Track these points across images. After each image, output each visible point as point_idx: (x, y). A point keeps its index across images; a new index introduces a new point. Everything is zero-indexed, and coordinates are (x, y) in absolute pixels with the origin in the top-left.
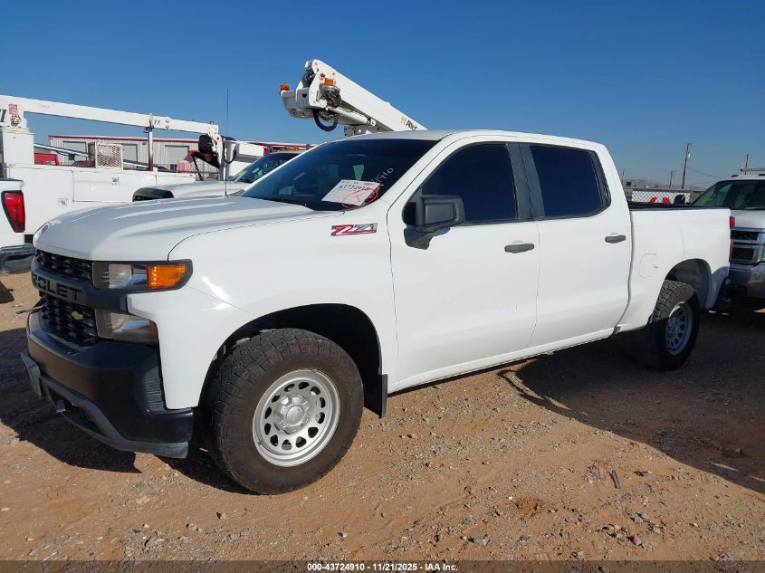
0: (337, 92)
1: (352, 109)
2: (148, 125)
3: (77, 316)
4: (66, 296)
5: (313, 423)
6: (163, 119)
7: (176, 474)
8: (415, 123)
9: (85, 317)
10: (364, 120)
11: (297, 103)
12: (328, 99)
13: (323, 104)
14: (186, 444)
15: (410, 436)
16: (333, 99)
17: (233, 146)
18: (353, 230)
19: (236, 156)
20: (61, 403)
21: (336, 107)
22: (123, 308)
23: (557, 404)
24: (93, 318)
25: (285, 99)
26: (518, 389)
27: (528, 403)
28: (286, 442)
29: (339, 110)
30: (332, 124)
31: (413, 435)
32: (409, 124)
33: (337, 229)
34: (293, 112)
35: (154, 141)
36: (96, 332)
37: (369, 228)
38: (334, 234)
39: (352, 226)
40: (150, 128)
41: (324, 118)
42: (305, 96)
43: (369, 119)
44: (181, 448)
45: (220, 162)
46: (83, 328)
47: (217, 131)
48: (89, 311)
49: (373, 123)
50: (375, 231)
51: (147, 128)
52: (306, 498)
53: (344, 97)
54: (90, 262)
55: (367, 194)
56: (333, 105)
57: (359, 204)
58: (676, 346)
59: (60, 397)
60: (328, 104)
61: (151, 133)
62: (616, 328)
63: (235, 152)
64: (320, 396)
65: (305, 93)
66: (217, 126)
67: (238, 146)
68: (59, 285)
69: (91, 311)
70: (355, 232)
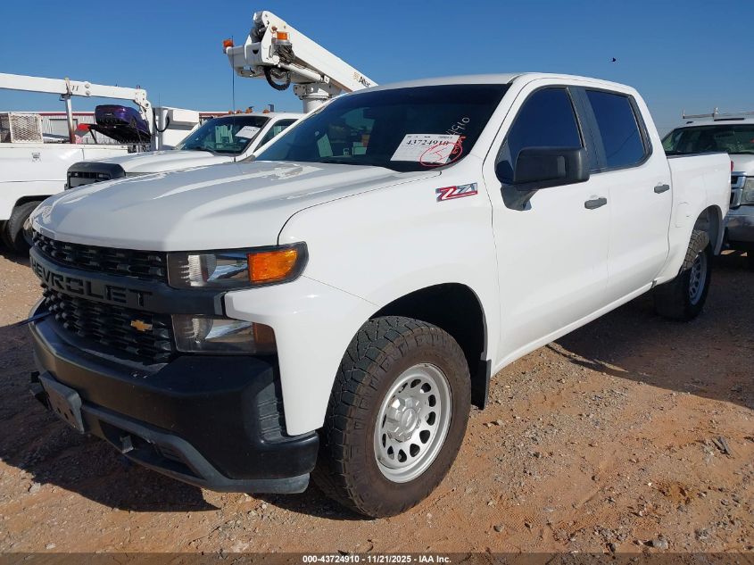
0: (289, 49)
1: (305, 65)
2: (66, 92)
3: (141, 325)
4: (124, 301)
5: (424, 426)
6: (81, 85)
7: (264, 506)
8: (368, 80)
9: (157, 326)
10: (318, 77)
11: (247, 61)
12: (281, 55)
13: (275, 60)
14: (306, 476)
15: (496, 423)
16: (286, 55)
17: (165, 113)
18: (456, 192)
19: (170, 124)
20: (127, 440)
21: (289, 63)
22: (218, 311)
23: (612, 367)
24: (169, 327)
25: (232, 57)
26: (565, 355)
27: (585, 369)
28: (401, 452)
29: (292, 67)
30: (285, 83)
31: (499, 422)
32: (363, 81)
33: (442, 192)
34: (241, 70)
35: (73, 114)
36: (173, 345)
37: (470, 190)
38: (440, 199)
39: (455, 188)
40: (69, 95)
41: (277, 76)
42: (256, 52)
43: (323, 76)
44: (300, 482)
45: (151, 131)
46: (153, 342)
47: (145, 97)
48: (161, 318)
49: (327, 80)
50: (476, 192)
51: (63, 95)
52: (429, 515)
53: (297, 52)
54: (163, 254)
55: (449, 149)
56: (286, 62)
57: (444, 161)
58: (694, 295)
59: (126, 433)
60: (281, 61)
61: (69, 101)
62: (654, 282)
63: (168, 119)
64: (429, 394)
65: (255, 49)
66: (144, 91)
67: (171, 112)
68: (109, 287)
69: (166, 318)
70: (459, 195)
